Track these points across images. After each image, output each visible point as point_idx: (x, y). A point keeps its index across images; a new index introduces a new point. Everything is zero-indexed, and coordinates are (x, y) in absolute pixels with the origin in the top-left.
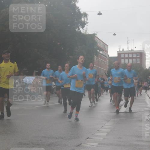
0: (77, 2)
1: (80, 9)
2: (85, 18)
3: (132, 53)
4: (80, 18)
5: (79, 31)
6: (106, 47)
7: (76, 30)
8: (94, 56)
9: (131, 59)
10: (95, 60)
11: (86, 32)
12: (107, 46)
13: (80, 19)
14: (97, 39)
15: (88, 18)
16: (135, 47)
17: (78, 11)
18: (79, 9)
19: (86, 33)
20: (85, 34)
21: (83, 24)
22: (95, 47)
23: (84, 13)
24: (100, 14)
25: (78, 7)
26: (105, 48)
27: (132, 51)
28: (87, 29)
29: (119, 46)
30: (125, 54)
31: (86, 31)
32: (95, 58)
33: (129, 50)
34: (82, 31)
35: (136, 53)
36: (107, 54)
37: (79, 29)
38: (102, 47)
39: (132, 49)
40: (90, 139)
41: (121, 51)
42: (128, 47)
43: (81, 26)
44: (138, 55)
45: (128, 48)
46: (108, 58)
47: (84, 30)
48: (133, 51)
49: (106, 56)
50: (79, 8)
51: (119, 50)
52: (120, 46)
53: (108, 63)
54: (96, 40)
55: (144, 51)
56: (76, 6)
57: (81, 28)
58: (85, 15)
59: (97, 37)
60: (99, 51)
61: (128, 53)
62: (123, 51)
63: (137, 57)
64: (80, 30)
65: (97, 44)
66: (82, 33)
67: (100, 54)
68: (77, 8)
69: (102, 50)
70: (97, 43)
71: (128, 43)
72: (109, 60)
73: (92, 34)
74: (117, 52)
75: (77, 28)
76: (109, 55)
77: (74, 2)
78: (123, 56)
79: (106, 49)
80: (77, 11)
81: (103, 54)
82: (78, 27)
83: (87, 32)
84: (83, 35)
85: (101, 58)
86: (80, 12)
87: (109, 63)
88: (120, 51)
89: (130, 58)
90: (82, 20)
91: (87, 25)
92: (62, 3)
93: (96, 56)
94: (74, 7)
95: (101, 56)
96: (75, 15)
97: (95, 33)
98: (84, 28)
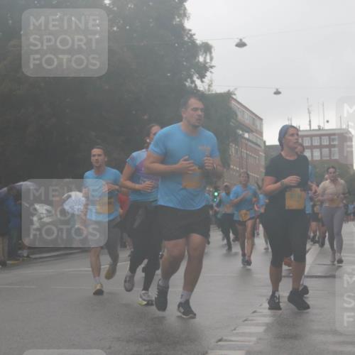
0: (186, 19)
1: (194, 35)
2: (206, 55)
3: (320, 136)
4: (196, 55)
5: (193, 85)
6: (258, 122)
7: (185, 85)
8: (231, 144)
9: (318, 150)
10: (233, 154)
11: (209, 89)
12: (261, 119)
13: (195, 58)
14: (237, 105)
15: (213, 54)
16: (328, 122)
17: (189, 38)
18: (192, 35)
19: (209, 91)
20: (207, 93)
21: (203, 70)
22: (231, 124)
23: (203, 43)
24: (241, 44)
25: (190, 30)
26: (255, 125)
27: (319, 129)
28: (211, 81)
29: (288, 120)
30: (302, 137)
31: (210, 86)
32: (233, 149)
33: (312, 128)
34: (201, 85)
35: (331, 135)
36: (262, 140)
37: (193, 82)
38: (247, 122)
39: (319, 126)
40: (226, 341)
42: (310, 121)
43: (197, 75)
44: (334, 140)
45: (310, 125)
46: (263, 147)
47: (204, 84)
48: (323, 130)
49: (259, 145)
50: (192, 32)
52: (290, 120)
53: (263, 159)
54: (233, 106)
55: (348, 129)
56: (184, 27)
57: (198, 78)
58: (207, 48)
59: (236, 100)
60: (241, 132)
61: (311, 135)
63: (332, 143)
64: (195, 85)
65: (237, 116)
66: (199, 91)
67: (243, 140)
68: (188, 33)
69: (249, 129)
70: (236, 113)
71: (309, 113)
72: (265, 154)
73: (224, 93)
75: (189, 80)
76: (265, 142)
77: (178, 18)
79: (259, 128)
80: (186, 39)
81: (251, 138)
82: (191, 77)
83: (211, 88)
84: (203, 96)
85: (247, 150)
86: (193, 42)
87: (266, 159)
89: (316, 147)
90: (199, 61)
91: (211, 72)
92: (151, 20)
93: (236, 145)
94: (180, 31)
95: (246, 144)
96: (183, 50)
97: (231, 90)
98: (203, 80)
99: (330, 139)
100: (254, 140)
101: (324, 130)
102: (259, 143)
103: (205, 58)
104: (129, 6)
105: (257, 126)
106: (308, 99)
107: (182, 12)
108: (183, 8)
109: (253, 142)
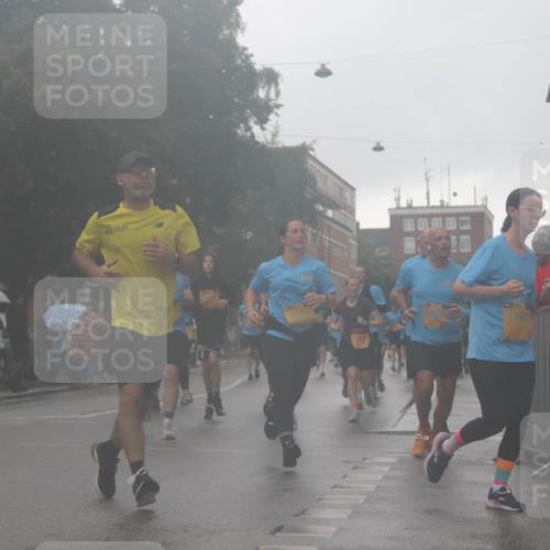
0: (239, 31)
1: (252, 56)
2: (270, 86)
3: (444, 216)
4: (253, 87)
5: (248, 134)
6: (347, 194)
7: (237, 133)
10: (310, 243)
11: (273, 140)
12: (353, 189)
13: (252, 93)
14: (314, 165)
15: (280, 87)
16: (455, 194)
17: (243, 61)
18: (248, 57)
19: (273, 143)
20: (270, 146)
21: (264, 111)
22: (306, 194)
23: (265, 69)
24: (324, 72)
25: (245, 49)
26: (343, 198)
27: (442, 206)
28: (277, 128)
29: (395, 191)
30: (416, 217)
31: (275, 135)
32: (309, 234)
33: (431, 204)
34: (261, 135)
35: (459, 215)
36: (353, 220)
37: (248, 129)
38: (331, 192)
39: (442, 202)
40: (288, 531)
41: (404, 208)
42: (428, 194)
43: (255, 119)
44: (464, 223)
45: (428, 199)
46: (354, 229)
47: (266, 132)
48: (448, 207)
49: (348, 227)
50: (249, 52)
51: (394, 206)
52: (397, 190)
53: (355, 251)
54: (309, 167)
55: (486, 207)
56: (236, 43)
57: (256, 123)
58: (271, 77)
59: (314, 158)
60: (321, 208)
61: (429, 215)
62: (410, 207)
63: (462, 228)
64: (252, 134)
66: (257, 143)
67: (325, 220)
68: (242, 53)
69: (334, 203)
70: (314, 180)
71: (427, 180)
72: (358, 242)
73: (297, 147)
74: (390, 210)
75: (242, 126)
76: (358, 224)
77: (228, 29)
78: (409, 226)
79: (349, 202)
80: (239, 62)
81: (337, 219)
82: (245, 121)
83: (277, 139)
84: (262, 151)
85: (330, 236)
86: (250, 67)
87: (359, 251)
88: (398, 208)
90: (258, 97)
91: (277, 114)
92: (185, 32)
93: (313, 227)
94: (231, 49)
95: (329, 227)
96: (233, 78)
97: (308, 143)
98: (265, 126)
99: (458, 221)
100: (342, 222)
101: (450, 207)
102: (348, 224)
103: (268, 92)
104: (152, 8)
105: (346, 199)
106: (425, 159)
107: (233, 20)
108: (234, 14)
109: (339, 224)
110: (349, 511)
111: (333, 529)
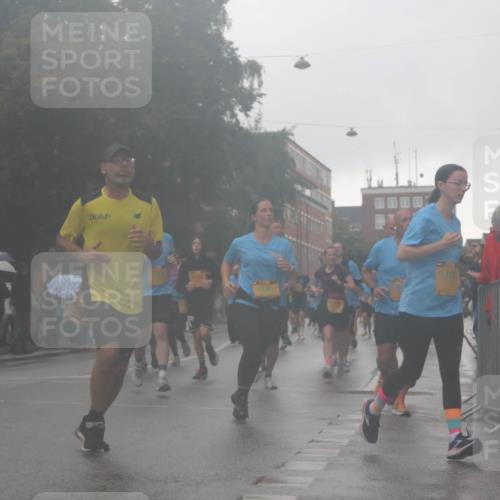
0: (226, 27)
1: (237, 49)
2: (253, 79)
3: (411, 195)
4: (238, 78)
5: (234, 121)
6: (324, 175)
7: (223, 120)
8: (286, 204)
10: (289, 219)
11: (256, 125)
12: (329, 171)
13: (237, 84)
14: (294, 148)
16: (422, 176)
17: (229, 54)
18: (233, 50)
19: (256, 129)
20: (254, 131)
21: (248, 100)
22: (287, 175)
23: (249, 61)
24: (302, 65)
25: (231, 43)
26: (319, 178)
27: (410, 186)
28: (259, 115)
29: (367, 172)
30: (386, 196)
31: (257, 121)
32: (289, 212)
34: (245, 121)
36: (329, 199)
37: (234, 115)
38: (309, 173)
39: (410, 182)
41: (375, 188)
42: (397, 175)
43: (240, 107)
45: (397, 179)
46: (330, 210)
47: (249, 119)
48: (415, 187)
49: (324, 205)
50: (234, 46)
51: (366, 186)
52: (369, 172)
53: (330, 226)
54: (289, 151)
56: (222, 38)
57: (241, 111)
58: (255, 68)
59: (293, 143)
60: (299, 188)
61: (398, 194)
62: (380, 187)
64: (237, 120)
65: (294, 164)
66: (241, 128)
67: (303, 199)
68: (228, 47)
69: (312, 183)
70: (293, 161)
71: (396, 163)
72: (333, 218)
73: (278, 132)
74: (362, 190)
75: (228, 113)
76: (333, 202)
77: (215, 25)
78: (379, 205)
79: (325, 182)
80: (225, 55)
81: (314, 197)
82: (231, 109)
83: (259, 125)
84: (246, 135)
85: (307, 213)
86: (235, 60)
87: (334, 225)
88: (370, 188)
90: (243, 87)
91: (259, 102)
92: (176, 28)
93: (292, 205)
94: (218, 43)
95: (307, 205)
96: (220, 70)
97: (288, 129)
98: (249, 113)
99: (424, 199)
100: (319, 200)
101: (417, 187)
102: (325, 202)
103: (252, 82)
104: (146, 6)
105: (322, 180)
106: (394, 143)
107: (220, 16)
108: (222, 12)
109: (316, 203)
110: (325, 464)
111: (309, 480)
